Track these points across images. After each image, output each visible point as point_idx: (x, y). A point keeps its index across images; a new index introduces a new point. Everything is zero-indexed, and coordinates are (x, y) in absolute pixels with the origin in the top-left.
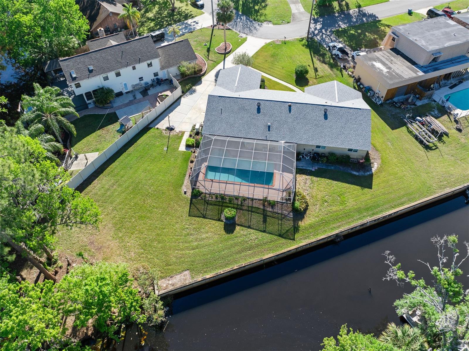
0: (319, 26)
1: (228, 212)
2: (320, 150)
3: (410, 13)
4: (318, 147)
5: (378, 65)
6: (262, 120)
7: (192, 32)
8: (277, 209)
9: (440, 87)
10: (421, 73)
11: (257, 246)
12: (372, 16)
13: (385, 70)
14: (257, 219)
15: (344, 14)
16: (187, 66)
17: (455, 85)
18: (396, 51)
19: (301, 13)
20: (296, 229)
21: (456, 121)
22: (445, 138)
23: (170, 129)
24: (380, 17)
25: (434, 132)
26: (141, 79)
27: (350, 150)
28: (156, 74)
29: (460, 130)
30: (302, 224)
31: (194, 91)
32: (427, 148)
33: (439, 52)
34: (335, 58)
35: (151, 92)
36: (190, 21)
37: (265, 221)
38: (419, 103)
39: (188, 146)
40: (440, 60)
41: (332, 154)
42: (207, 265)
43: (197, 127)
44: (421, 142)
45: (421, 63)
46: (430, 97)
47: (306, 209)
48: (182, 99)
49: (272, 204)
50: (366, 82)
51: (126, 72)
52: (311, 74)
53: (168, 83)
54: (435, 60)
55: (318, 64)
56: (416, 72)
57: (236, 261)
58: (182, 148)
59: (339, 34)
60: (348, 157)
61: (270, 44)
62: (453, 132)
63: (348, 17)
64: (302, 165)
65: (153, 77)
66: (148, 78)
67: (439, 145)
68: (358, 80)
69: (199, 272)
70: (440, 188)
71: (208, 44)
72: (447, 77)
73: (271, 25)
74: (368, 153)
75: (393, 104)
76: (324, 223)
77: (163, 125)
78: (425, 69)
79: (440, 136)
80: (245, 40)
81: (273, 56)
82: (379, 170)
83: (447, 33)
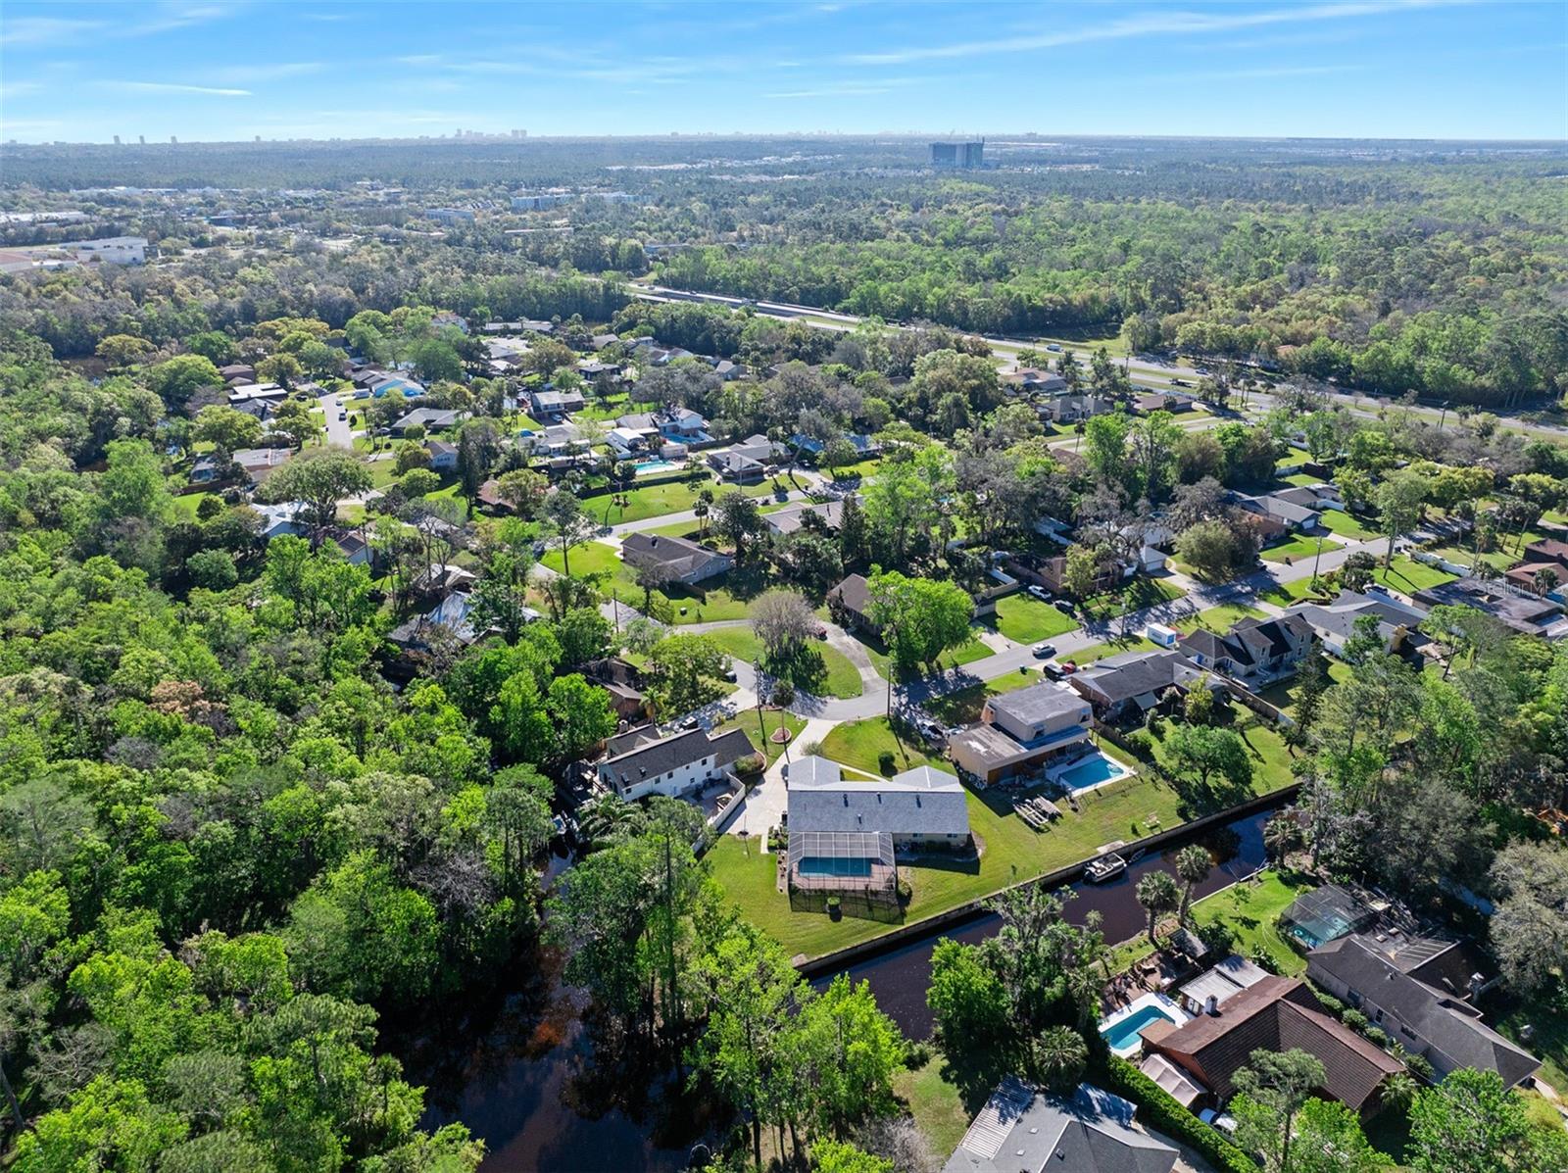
0: (904, 700)
1: (832, 901)
2: (918, 839)
3: (1023, 671)
4: (915, 835)
5: (975, 744)
6: (851, 813)
7: (733, 718)
8: (880, 897)
9: (1056, 764)
10: (1024, 750)
11: (866, 930)
12: (974, 679)
13: (983, 750)
14: (862, 908)
15: (935, 677)
16: (745, 762)
17: (1075, 761)
18: (996, 726)
19: (874, 680)
20: (903, 914)
21: (1072, 801)
22: (1058, 819)
23: (744, 833)
24: (985, 679)
25: (1044, 813)
26: (692, 780)
27: (949, 835)
28: (709, 774)
29: (1075, 810)
30: (908, 909)
31: (759, 792)
32: (1038, 830)
33: (1040, 724)
34: (927, 739)
35: (705, 795)
36: (724, 702)
37: (871, 909)
38: (1030, 785)
39: (771, 848)
40: (1046, 733)
41: (931, 842)
42: (819, 947)
43: (776, 828)
44: (1031, 825)
45: (1024, 738)
46: (1043, 776)
47: (910, 894)
48: (747, 801)
49: (876, 893)
50: (966, 765)
51: (679, 772)
52: (899, 762)
53: (725, 784)
54: (1039, 733)
55: (907, 750)
56: (1018, 749)
57: (847, 943)
58: (764, 850)
59: (933, 709)
60: (948, 843)
61: (839, 727)
62: (1068, 812)
63: (941, 683)
64: (901, 857)
65: (705, 777)
66: (700, 779)
67: (1051, 826)
68: (957, 764)
69: (813, 953)
70: (1051, 868)
71: (759, 732)
72: (1061, 751)
73: (836, 700)
74: (970, 836)
75: (998, 789)
76: (928, 907)
77: (734, 829)
78: (1029, 745)
79: (1053, 818)
80: (806, 722)
81: (846, 742)
82: (985, 856)
83: (1052, 702)
